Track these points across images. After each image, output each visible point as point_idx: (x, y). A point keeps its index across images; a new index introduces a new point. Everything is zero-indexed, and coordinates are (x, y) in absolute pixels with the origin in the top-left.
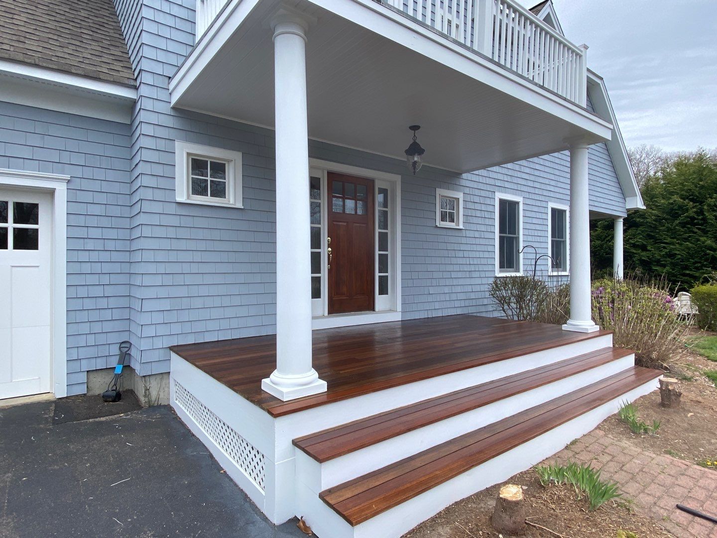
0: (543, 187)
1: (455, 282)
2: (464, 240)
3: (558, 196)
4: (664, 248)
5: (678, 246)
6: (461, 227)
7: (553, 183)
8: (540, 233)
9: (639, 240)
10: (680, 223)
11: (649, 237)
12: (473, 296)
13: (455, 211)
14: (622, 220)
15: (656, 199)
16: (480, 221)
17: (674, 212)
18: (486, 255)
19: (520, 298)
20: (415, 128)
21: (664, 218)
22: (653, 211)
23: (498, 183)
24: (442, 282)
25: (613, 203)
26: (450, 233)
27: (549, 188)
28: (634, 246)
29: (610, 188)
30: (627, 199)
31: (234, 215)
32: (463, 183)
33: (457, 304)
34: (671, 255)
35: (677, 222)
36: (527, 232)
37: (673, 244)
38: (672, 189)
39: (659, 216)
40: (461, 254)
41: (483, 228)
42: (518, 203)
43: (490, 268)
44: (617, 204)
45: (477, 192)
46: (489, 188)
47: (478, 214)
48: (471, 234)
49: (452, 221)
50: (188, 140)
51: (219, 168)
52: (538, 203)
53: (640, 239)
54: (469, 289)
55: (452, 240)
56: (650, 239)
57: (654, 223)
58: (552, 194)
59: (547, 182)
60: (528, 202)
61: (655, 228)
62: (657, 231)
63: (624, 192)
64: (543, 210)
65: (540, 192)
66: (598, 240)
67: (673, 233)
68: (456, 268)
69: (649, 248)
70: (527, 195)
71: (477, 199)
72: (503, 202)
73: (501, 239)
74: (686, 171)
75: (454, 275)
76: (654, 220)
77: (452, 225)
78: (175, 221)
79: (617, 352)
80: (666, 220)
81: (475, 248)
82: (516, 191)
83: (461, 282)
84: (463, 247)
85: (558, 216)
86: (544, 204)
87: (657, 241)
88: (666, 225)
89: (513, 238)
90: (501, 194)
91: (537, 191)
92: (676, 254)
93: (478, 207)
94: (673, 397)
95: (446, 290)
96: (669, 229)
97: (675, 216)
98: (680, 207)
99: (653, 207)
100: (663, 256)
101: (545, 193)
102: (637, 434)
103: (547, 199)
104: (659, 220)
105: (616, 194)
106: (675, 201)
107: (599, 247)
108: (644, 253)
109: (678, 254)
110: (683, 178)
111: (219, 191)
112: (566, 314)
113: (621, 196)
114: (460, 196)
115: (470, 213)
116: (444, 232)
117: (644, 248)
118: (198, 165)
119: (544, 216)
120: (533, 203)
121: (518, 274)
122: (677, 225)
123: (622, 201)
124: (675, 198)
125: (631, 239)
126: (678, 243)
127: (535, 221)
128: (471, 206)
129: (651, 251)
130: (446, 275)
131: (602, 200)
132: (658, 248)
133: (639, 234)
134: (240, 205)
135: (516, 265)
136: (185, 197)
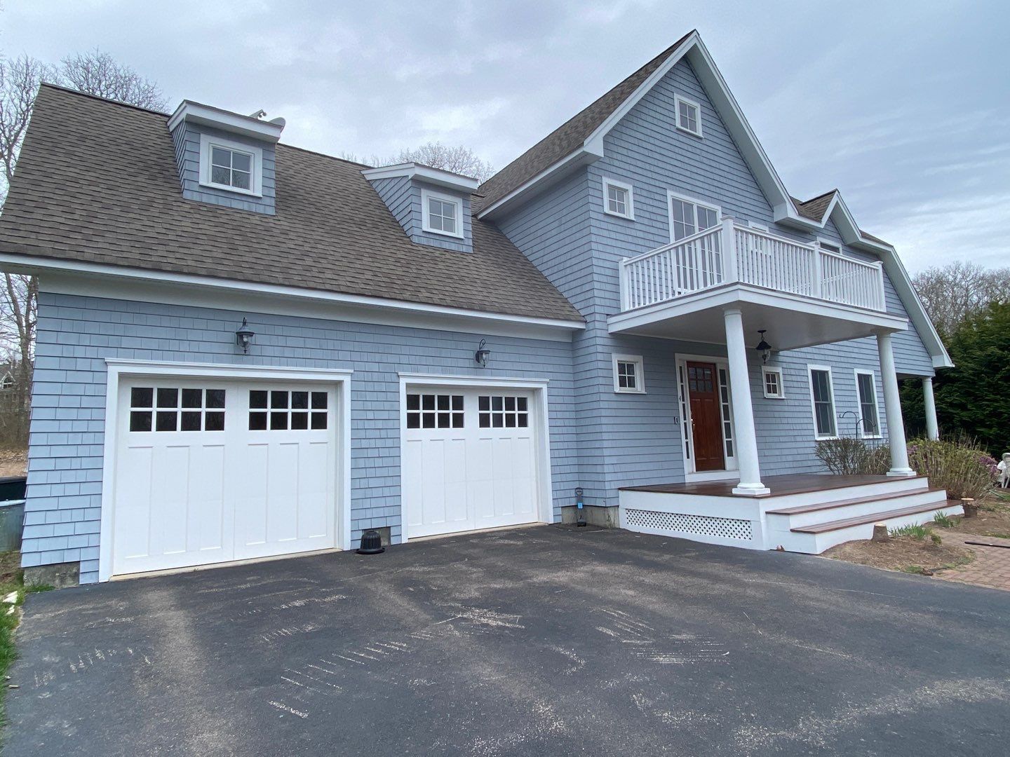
0: (848, 355)
1: (784, 445)
2: (786, 409)
3: (862, 362)
4: (988, 406)
5: (1002, 403)
6: (783, 397)
7: (856, 350)
8: (849, 399)
9: (956, 398)
10: (1002, 377)
11: (968, 394)
12: (798, 458)
13: (776, 384)
14: (930, 380)
15: (970, 351)
16: (798, 391)
17: (993, 365)
18: (806, 421)
19: (843, 458)
20: (762, 332)
21: (983, 372)
22: (969, 364)
23: (809, 356)
24: (773, 446)
25: (918, 363)
26: (776, 403)
27: (853, 355)
28: (951, 405)
29: (913, 348)
30: (933, 358)
31: (641, 399)
32: (781, 359)
33: (787, 465)
34: (995, 414)
35: (998, 376)
36: (838, 399)
37: (996, 401)
38: (987, 339)
39: (976, 370)
40: (785, 421)
41: (800, 397)
42: (827, 372)
43: (810, 433)
44: (923, 363)
45: (793, 366)
46: (802, 361)
47: (795, 384)
48: (792, 403)
49: (775, 392)
50: (617, 352)
51: (631, 368)
52: (845, 371)
53: (957, 396)
54: (795, 451)
55: (777, 408)
56: (970, 396)
57: (972, 377)
58: (856, 361)
59: (851, 349)
60: (836, 370)
61: (974, 383)
62: (977, 387)
63: (929, 352)
64: (849, 377)
65: (846, 360)
66: (907, 400)
67: (995, 388)
68: (783, 433)
69: (969, 407)
70: (834, 364)
71: (793, 372)
72: (814, 372)
73: (816, 404)
74: (1002, 318)
75: (782, 439)
76: (972, 375)
77: (775, 396)
78: (614, 405)
79: (933, 487)
80: (985, 373)
81: (796, 415)
82: (825, 362)
83: (789, 445)
84: (787, 415)
85: (864, 381)
86: (850, 371)
87: (976, 398)
88: (987, 379)
89: (826, 404)
90: (812, 365)
91: (842, 359)
92: (1002, 413)
93: (794, 378)
94: (972, 510)
95: (777, 452)
96: (990, 385)
97: (996, 370)
98: (1000, 359)
99: (968, 359)
100: (988, 416)
101: (851, 360)
102: (946, 527)
103: (852, 366)
104: (977, 374)
105: (921, 354)
106: (992, 352)
107: (909, 408)
108: (964, 413)
109: (1005, 413)
110: (998, 325)
111: (632, 384)
112: (888, 465)
113: (926, 355)
114: (779, 370)
115: (789, 384)
116: (770, 402)
117: (963, 407)
118: (622, 367)
119: (851, 382)
120: (841, 370)
121: (834, 438)
122: (999, 379)
123: (927, 359)
124: (993, 349)
125: (946, 397)
126: (1002, 400)
127: (844, 387)
128: (789, 378)
129: (972, 410)
130: (776, 439)
131: (906, 361)
132: (980, 407)
133: (955, 391)
134: (644, 392)
135: (832, 428)
136: (617, 389)
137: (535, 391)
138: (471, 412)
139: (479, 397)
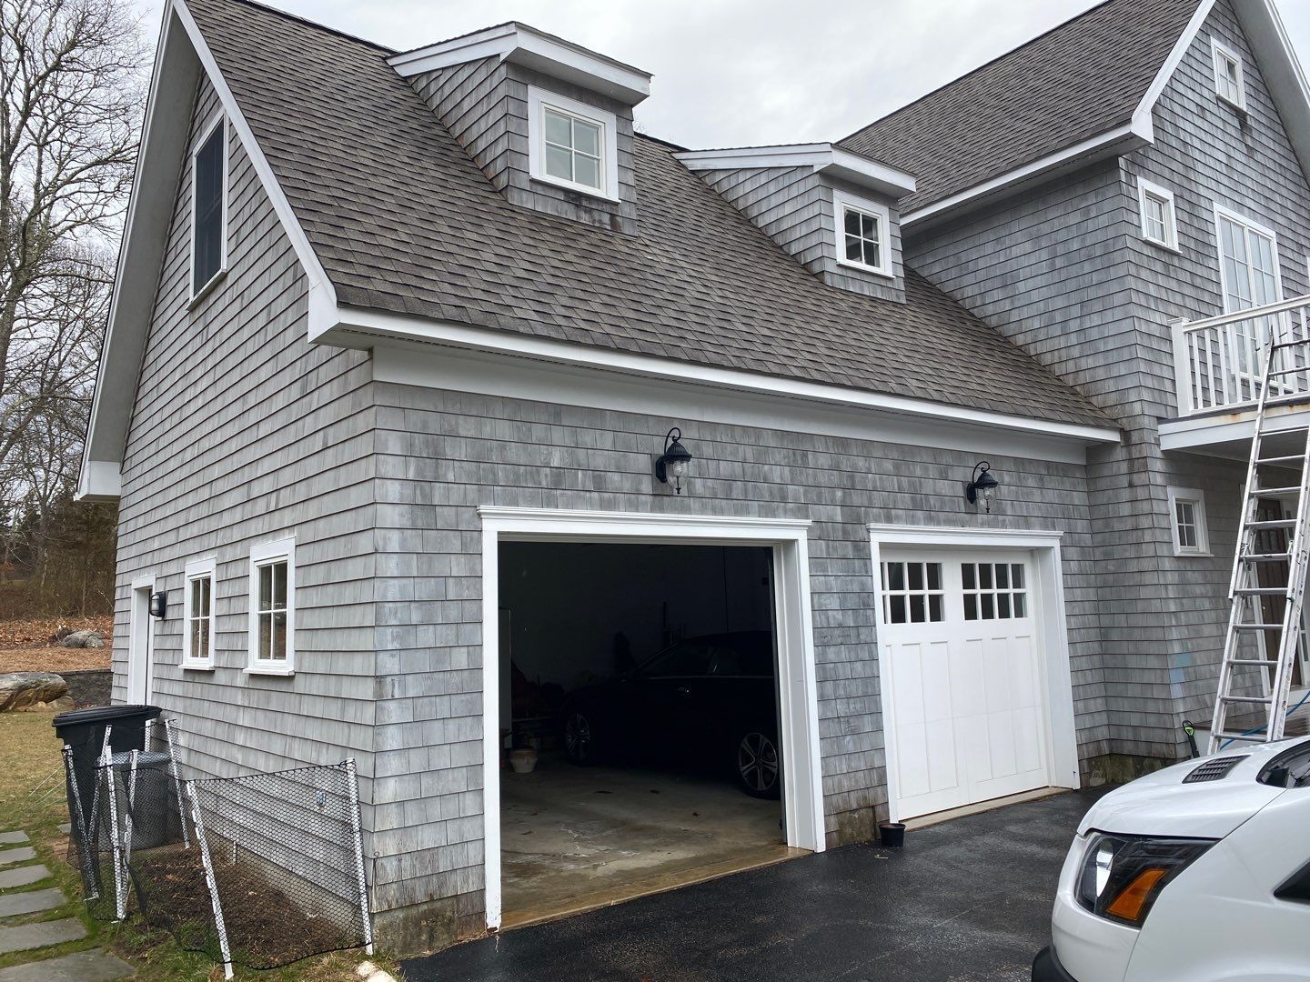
50: (1175, 484)
118: (1180, 510)
134: (1209, 553)
136: (1178, 550)
137: (1036, 553)
138: (952, 592)
139: (962, 565)
